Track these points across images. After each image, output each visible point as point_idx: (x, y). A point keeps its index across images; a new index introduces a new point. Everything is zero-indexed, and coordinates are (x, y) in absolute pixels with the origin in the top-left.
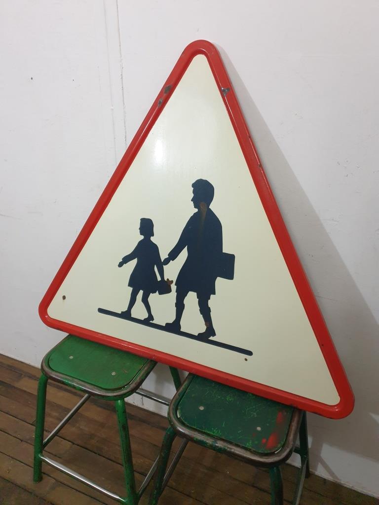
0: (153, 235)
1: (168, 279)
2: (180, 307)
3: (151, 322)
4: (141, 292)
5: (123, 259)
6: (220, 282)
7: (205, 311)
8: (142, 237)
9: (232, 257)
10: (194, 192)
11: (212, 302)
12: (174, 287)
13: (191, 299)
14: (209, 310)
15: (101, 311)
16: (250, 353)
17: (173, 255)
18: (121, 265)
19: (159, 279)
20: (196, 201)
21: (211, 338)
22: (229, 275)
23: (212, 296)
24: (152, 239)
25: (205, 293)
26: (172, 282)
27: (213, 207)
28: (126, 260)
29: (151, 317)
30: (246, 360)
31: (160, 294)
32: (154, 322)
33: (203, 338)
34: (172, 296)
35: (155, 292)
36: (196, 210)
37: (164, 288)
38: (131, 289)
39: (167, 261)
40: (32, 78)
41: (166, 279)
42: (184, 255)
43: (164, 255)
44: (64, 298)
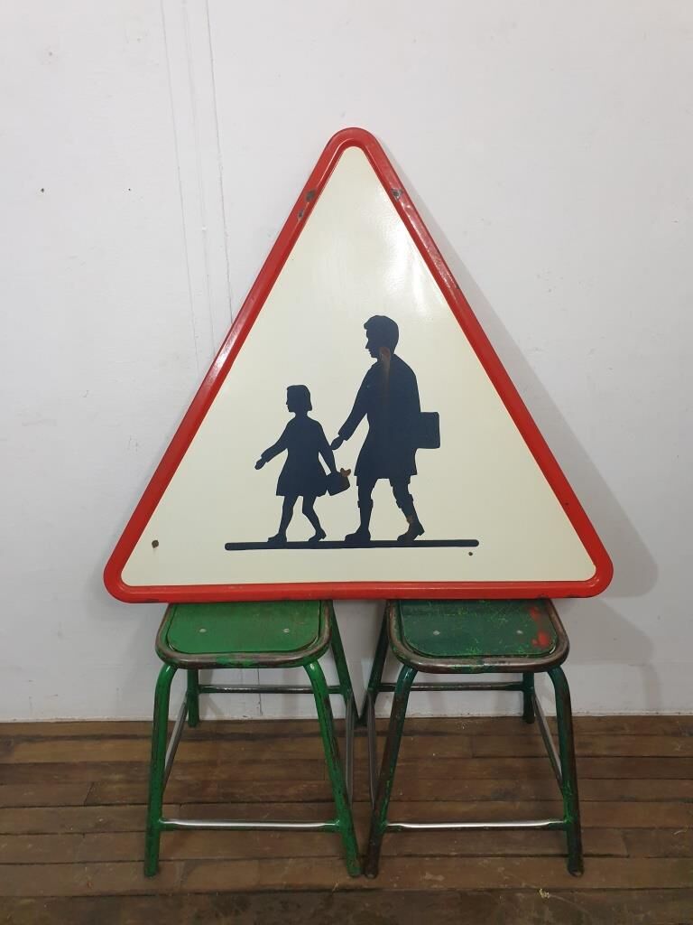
0: (311, 409)
1: (342, 469)
2: (366, 505)
3: (322, 540)
4: (300, 499)
5: (262, 456)
6: (422, 456)
7: (405, 502)
8: (293, 415)
9: (435, 417)
10: (368, 335)
11: (414, 486)
12: (353, 479)
13: (383, 490)
14: (410, 498)
15: (230, 547)
16: (474, 543)
17: (347, 431)
18: (259, 465)
19: (328, 471)
20: (373, 347)
21: (419, 538)
22: (433, 442)
23: (413, 478)
24: (310, 414)
25: (401, 475)
26: (349, 471)
27: (399, 351)
28: (268, 455)
29: (320, 533)
30: (471, 554)
32: (326, 539)
33: (406, 541)
34: (353, 492)
35: (324, 494)
36: (375, 360)
37: (337, 483)
38: (282, 498)
39: (337, 443)
40: (43, 190)
41: (338, 470)
42: (363, 428)
43: (331, 435)
44: (155, 544)
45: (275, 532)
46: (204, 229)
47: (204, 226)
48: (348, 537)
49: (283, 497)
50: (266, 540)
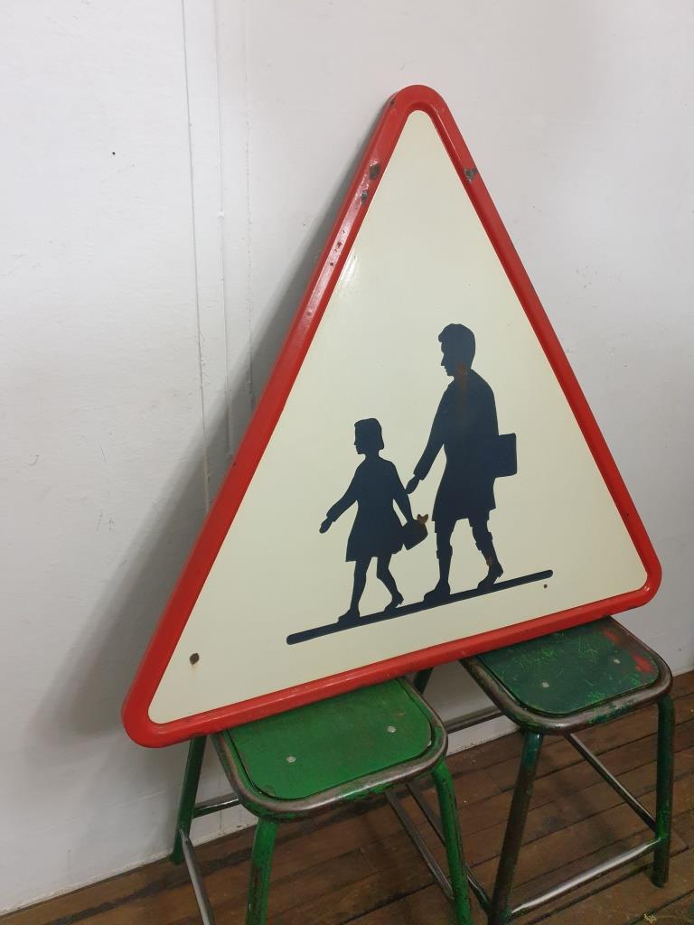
0: (383, 447)
1: (419, 516)
3: (399, 606)
4: (374, 561)
5: (328, 514)
6: (500, 485)
7: (484, 542)
8: (363, 457)
9: (512, 438)
10: (443, 349)
11: (494, 523)
12: (430, 525)
13: (462, 531)
14: (489, 536)
15: (292, 639)
16: (548, 574)
17: (422, 470)
18: (325, 528)
19: (403, 521)
20: (449, 363)
21: (498, 580)
22: (510, 468)
23: (492, 513)
26: (427, 517)
28: (335, 513)
29: (397, 597)
30: (546, 587)
31: (408, 548)
32: (404, 604)
34: (431, 541)
35: (400, 549)
36: (451, 379)
37: (414, 533)
38: (353, 564)
39: (413, 485)
41: (415, 517)
43: (405, 476)
44: (194, 659)
45: (345, 608)
46: (221, 214)
47: (221, 210)
48: (427, 596)
49: (355, 562)
50: (336, 621)
